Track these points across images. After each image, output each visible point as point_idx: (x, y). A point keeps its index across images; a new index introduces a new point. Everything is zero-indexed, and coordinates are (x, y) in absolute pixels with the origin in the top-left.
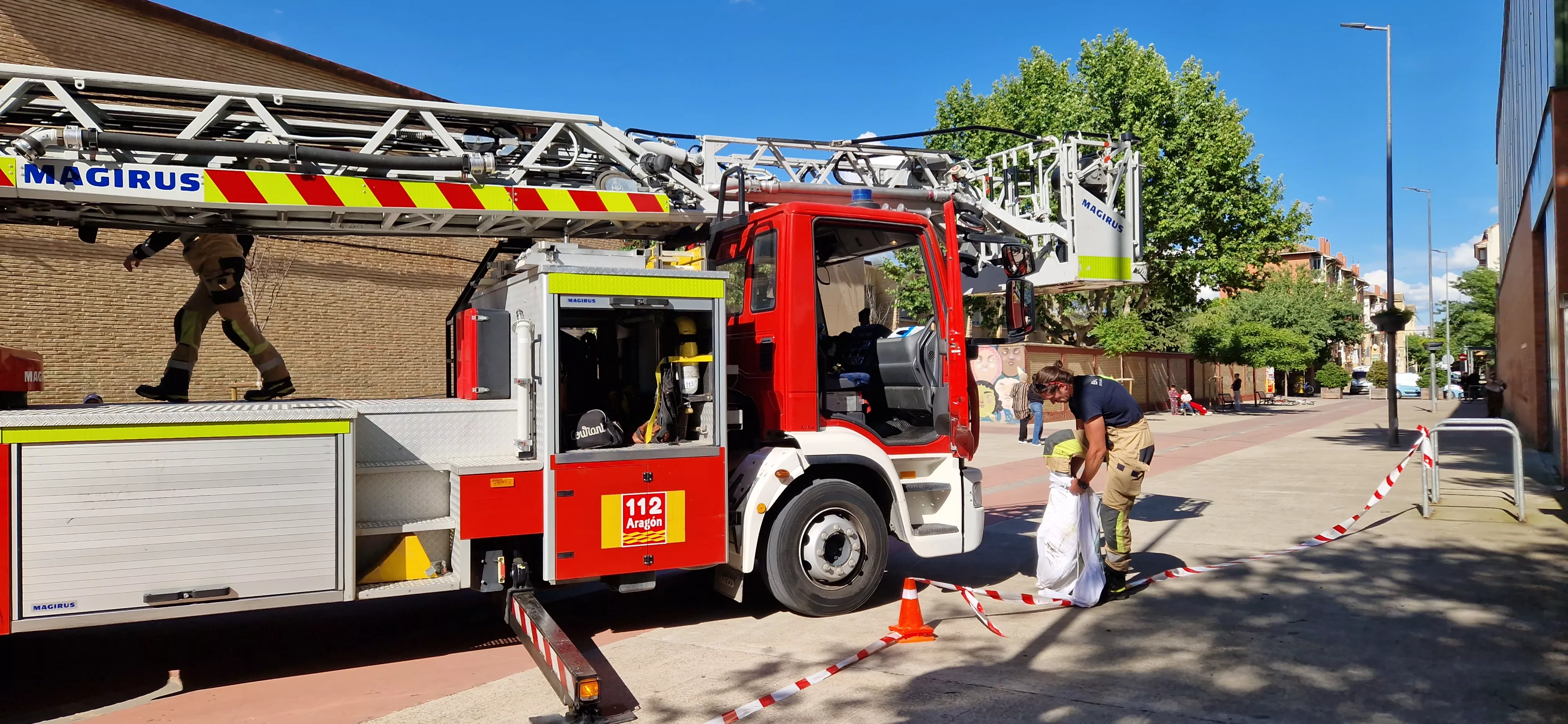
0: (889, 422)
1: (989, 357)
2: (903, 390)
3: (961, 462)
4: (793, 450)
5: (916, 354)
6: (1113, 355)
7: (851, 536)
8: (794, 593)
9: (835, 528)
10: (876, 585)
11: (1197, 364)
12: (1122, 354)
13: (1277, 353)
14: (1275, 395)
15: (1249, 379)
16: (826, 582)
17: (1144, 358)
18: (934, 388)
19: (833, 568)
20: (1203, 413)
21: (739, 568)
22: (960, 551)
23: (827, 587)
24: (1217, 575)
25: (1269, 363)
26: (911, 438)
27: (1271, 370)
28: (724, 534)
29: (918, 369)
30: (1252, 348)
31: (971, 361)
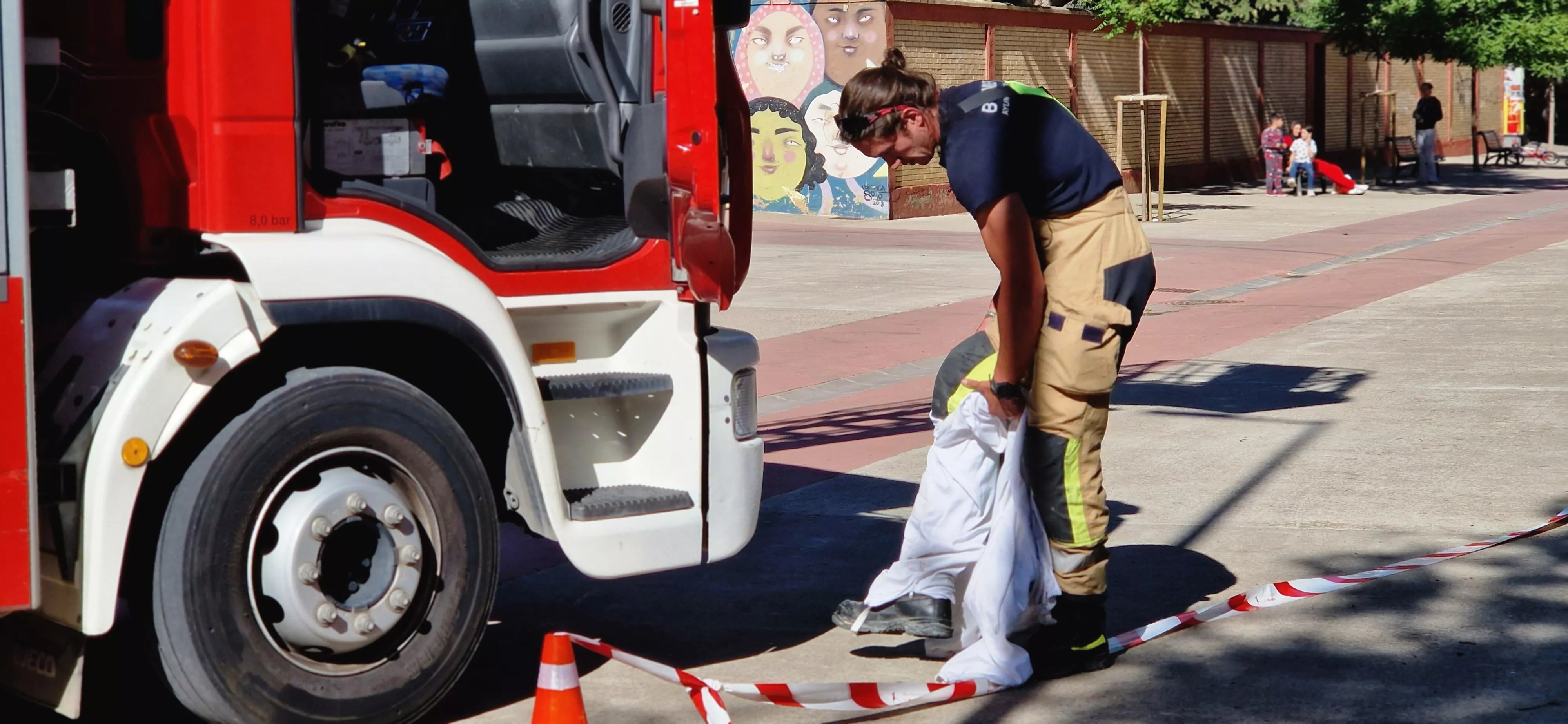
0: (503, 207)
1: (790, 33)
2: (546, 117)
3: (702, 314)
4: (226, 287)
5: (579, 14)
6: (1120, 30)
7: (396, 526)
8: (233, 687)
9: (352, 503)
10: (464, 659)
11: (1332, 53)
12: (1144, 28)
13: (1533, 29)
14: (1524, 140)
15: (1462, 97)
16: (325, 654)
17: (1198, 42)
18: (626, 109)
19: (344, 615)
20: (1344, 189)
21: (72, 622)
22: (695, 558)
23: (329, 669)
24: (1354, 599)
25: (1512, 57)
26: (566, 249)
27: (1516, 76)
28: (26, 525)
29: (583, 56)
30: (1473, 16)
31: (732, 33)
